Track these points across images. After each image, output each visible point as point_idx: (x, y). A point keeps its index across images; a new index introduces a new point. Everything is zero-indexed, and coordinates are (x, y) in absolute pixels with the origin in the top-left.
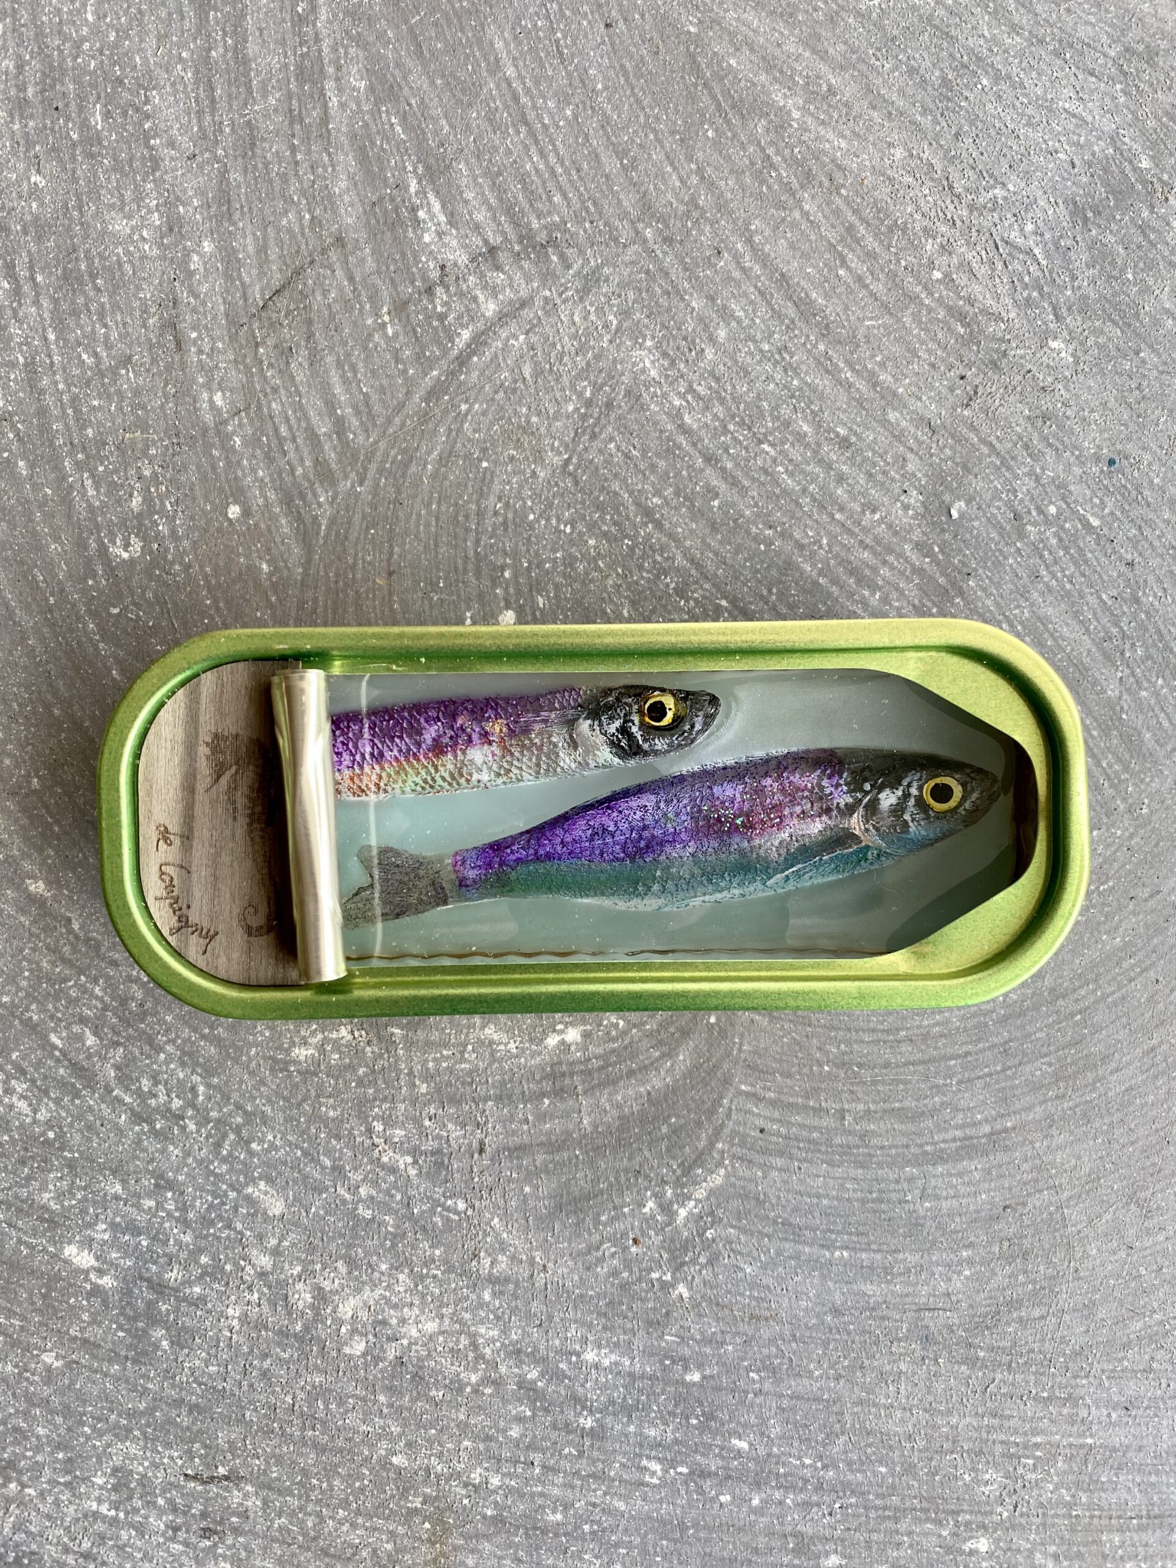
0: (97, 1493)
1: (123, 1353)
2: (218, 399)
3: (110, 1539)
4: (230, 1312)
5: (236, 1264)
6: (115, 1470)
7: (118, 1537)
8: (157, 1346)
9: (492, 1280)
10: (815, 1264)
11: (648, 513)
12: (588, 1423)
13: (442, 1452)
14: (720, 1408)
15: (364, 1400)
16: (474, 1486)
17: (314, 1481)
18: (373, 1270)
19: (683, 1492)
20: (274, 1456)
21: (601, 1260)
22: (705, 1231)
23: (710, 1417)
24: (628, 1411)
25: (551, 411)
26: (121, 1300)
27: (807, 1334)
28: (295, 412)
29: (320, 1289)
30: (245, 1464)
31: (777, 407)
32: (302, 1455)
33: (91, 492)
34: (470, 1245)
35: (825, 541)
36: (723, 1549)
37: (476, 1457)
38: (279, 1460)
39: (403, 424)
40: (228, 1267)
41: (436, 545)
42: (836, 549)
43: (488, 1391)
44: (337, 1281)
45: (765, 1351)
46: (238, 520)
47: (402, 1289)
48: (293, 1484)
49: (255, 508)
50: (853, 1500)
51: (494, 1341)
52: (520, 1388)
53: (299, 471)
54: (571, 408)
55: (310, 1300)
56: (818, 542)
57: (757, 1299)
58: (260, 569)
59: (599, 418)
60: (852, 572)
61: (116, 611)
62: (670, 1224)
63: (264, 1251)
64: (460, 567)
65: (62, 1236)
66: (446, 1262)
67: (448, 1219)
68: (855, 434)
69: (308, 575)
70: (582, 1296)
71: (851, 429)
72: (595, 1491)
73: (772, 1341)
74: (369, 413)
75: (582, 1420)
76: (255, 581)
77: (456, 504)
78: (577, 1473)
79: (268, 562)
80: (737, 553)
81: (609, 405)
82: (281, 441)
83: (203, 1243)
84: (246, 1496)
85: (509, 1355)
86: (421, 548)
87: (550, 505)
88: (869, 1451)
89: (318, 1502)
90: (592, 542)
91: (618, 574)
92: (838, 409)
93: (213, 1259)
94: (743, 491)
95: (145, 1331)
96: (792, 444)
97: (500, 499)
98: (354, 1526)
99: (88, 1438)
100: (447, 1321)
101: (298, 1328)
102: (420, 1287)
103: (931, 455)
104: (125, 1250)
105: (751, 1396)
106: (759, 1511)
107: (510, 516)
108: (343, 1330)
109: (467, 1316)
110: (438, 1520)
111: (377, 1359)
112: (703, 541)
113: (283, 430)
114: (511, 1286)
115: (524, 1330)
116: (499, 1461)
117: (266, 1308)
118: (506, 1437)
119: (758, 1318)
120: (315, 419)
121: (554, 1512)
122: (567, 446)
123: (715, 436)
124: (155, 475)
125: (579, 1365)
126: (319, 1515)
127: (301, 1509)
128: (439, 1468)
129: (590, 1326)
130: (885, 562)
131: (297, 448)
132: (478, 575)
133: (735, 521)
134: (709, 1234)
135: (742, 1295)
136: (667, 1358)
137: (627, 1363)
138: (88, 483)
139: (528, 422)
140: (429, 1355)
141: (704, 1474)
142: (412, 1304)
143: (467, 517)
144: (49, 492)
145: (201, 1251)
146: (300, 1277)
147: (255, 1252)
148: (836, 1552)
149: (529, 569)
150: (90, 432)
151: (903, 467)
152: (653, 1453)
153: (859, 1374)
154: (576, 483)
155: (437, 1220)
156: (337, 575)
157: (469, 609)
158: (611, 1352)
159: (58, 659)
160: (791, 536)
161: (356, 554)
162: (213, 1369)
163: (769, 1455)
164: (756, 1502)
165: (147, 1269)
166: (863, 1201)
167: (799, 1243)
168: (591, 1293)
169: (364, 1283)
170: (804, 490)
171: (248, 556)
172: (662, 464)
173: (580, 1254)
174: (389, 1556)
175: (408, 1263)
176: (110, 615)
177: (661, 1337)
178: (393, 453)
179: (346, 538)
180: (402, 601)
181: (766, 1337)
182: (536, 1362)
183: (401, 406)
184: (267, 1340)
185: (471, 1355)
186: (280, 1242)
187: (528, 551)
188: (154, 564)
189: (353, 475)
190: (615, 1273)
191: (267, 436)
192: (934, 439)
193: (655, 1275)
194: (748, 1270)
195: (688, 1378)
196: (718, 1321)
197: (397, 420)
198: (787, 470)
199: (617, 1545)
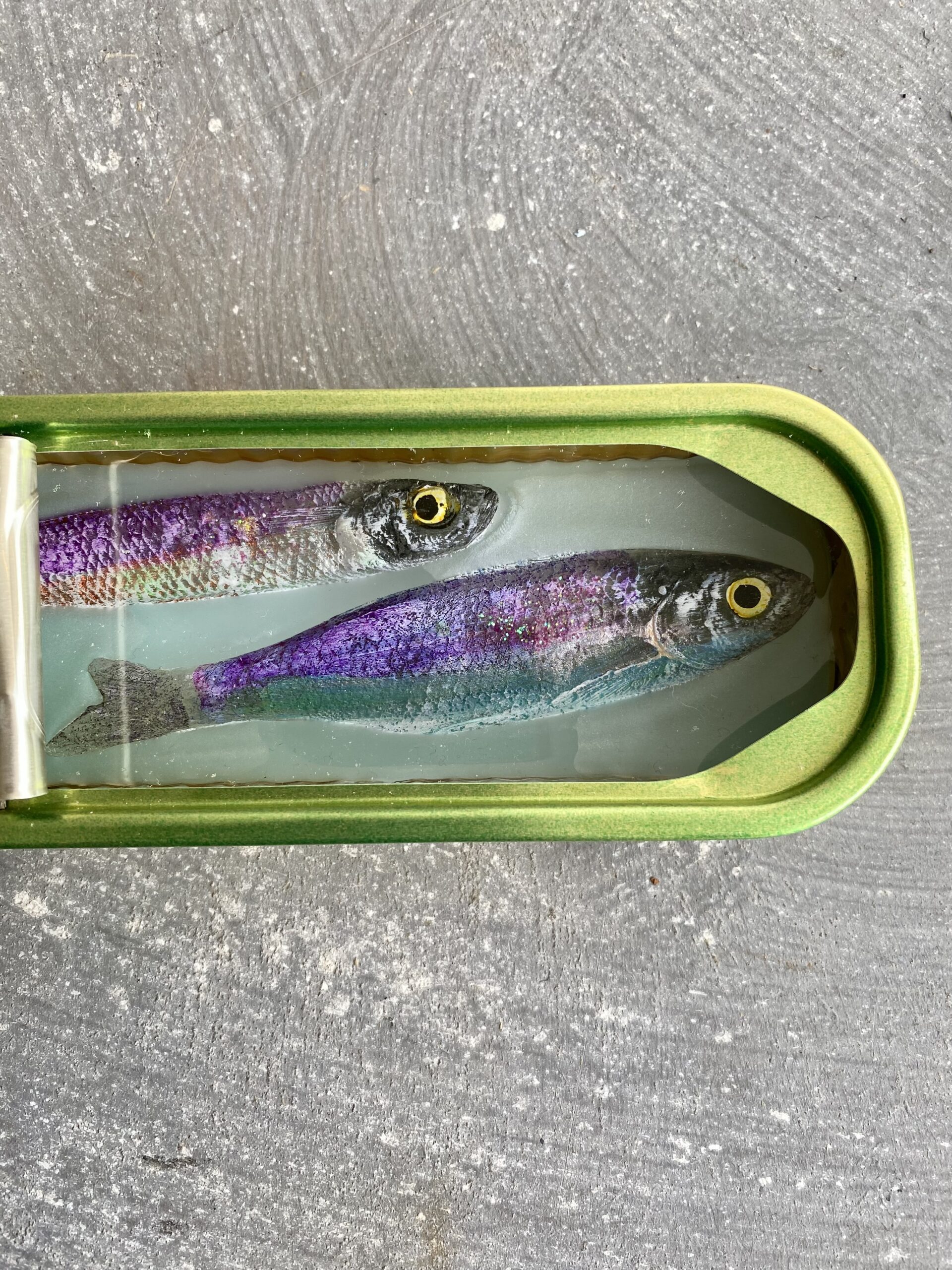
0: (42, 1180)
1: (77, 1015)
2: (201, 20)
3: (57, 1235)
4: (198, 966)
5: (204, 912)
6: (65, 1152)
7: (66, 1233)
8: (114, 1007)
9: (493, 927)
10: (855, 904)
11: (640, 119)
12: (605, 1093)
13: (438, 1129)
14: (755, 1073)
15: (348, 1068)
16: (475, 1169)
17: (292, 1164)
18: (359, 917)
19: (716, 1174)
20: (246, 1134)
21: (615, 903)
22: (731, 869)
23: (745, 1084)
24: (651, 1078)
25: (539, 25)
26: (76, 953)
27: (851, 986)
28: (278, 30)
29: (298, 940)
30: (212, 1144)
31: (767, 19)
32: (277, 1133)
33: (70, 109)
34: (468, 886)
35: (824, 144)
36: (766, 1242)
37: (477, 1134)
38: (252, 1139)
39: (388, 40)
40: (195, 916)
41: (422, 153)
42: (836, 152)
43: (490, 1056)
44: (317, 931)
45: (804, 1006)
46: (219, 134)
47: (391, 939)
48: (267, 1167)
49: (237, 121)
50: (913, 1182)
51: (495, 999)
52: (526, 1053)
53: (282, 86)
54: (558, 22)
55: (287, 953)
56: (817, 145)
57: (792, 946)
58: (241, 181)
59: (587, 31)
60: (855, 174)
61: (91, 223)
62: (690, 861)
63: (236, 896)
64: (447, 173)
65: (12, 881)
66: (440, 906)
67: (443, 857)
68: (849, 43)
69: (289, 184)
70: (594, 945)
71: (844, 39)
72: (614, 1173)
73: (811, 995)
74: (354, 30)
75: (598, 1090)
76: (235, 191)
77: (442, 114)
78: (593, 1153)
79: (249, 173)
80: (734, 156)
81: (597, 19)
82: (264, 57)
83: (168, 889)
84: (213, 1182)
85: (513, 1014)
86: (406, 156)
87: (540, 113)
88: (929, 1122)
89: (297, 1189)
90: (583, 147)
91: (611, 177)
92: (830, 20)
93: (179, 907)
94: (738, 97)
95: (102, 990)
96: (786, 53)
97: (487, 108)
98: (336, 1217)
99: (35, 1114)
100: (442, 976)
101: (274, 985)
102: (411, 937)
103: (928, 63)
104: (82, 898)
105: (790, 1059)
106: (805, 1196)
107: (498, 123)
108: (325, 987)
109: (465, 969)
110: (435, 1211)
111: (363, 1021)
112: (699, 145)
113: (266, 48)
114: (514, 934)
115: (529, 985)
116: (504, 1138)
117: (237, 962)
118: (511, 1111)
119: (795, 968)
120: (298, 37)
121: (568, 1199)
122: (555, 57)
123: (706, 45)
124: (135, 91)
125: (594, 1025)
126: (297, 1205)
127: (276, 1197)
128: (434, 1147)
129: (604, 979)
130: (887, 164)
131: (280, 64)
132: (465, 180)
133: (731, 125)
134: (736, 872)
135: (775, 941)
136: (692, 1015)
137: (648, 1022)
138: (67, 101)
139: (515, 35)
140: (422, 1015)
141: (740, 1153)
142: (402, 956)
143: (453, 126)
144: (27, 110)
145: (165, 897)
146: (276, 926)
147: (226, 898)
148: (897, 1244)
149: (518, 174)
150: (70, 53)
151: (899, 74)
152: (680, 1128)
153: (912, 1032)
154: (566, 91)
155: (430, 857)
156: (320, 184)
157: (456, 212)
158: (630, 1009)
159: (30, 271)
160: (789, 139)
161: (340, 164)
162: (177, 1032)
163: (814, 1129)
164: (801, 1185)
165: (106, 918)
166: (906, 833)
167: (836, 880)
168: (604, 941)
169: (348, 932)
170: (800, 96)
171: (229, 168)
172: (653, 73)
173: (591, 895)
174: (378, 1254)
175: (398, 908)
176: (85, 227)
177: (686, 991)
178: (377, 67)
179: (329, 148)
180: (387, 208)
181: (804, 989)
182: (545, 1022)
183: (386, 23)
184: (238, 999)
185: (470, 1014)
186: (254, 886)
187: (517, 156)
188: (132, 176)
189: (337, 89)
190: (631, 918)
191: (250, 53)
192: (930, 47)
193: (676, 920)
194: (781, 913)
195: (718, 1039)
196: (749, 971)
197: (382, 37)
198: (781, 78)
199: (641, 1239)
